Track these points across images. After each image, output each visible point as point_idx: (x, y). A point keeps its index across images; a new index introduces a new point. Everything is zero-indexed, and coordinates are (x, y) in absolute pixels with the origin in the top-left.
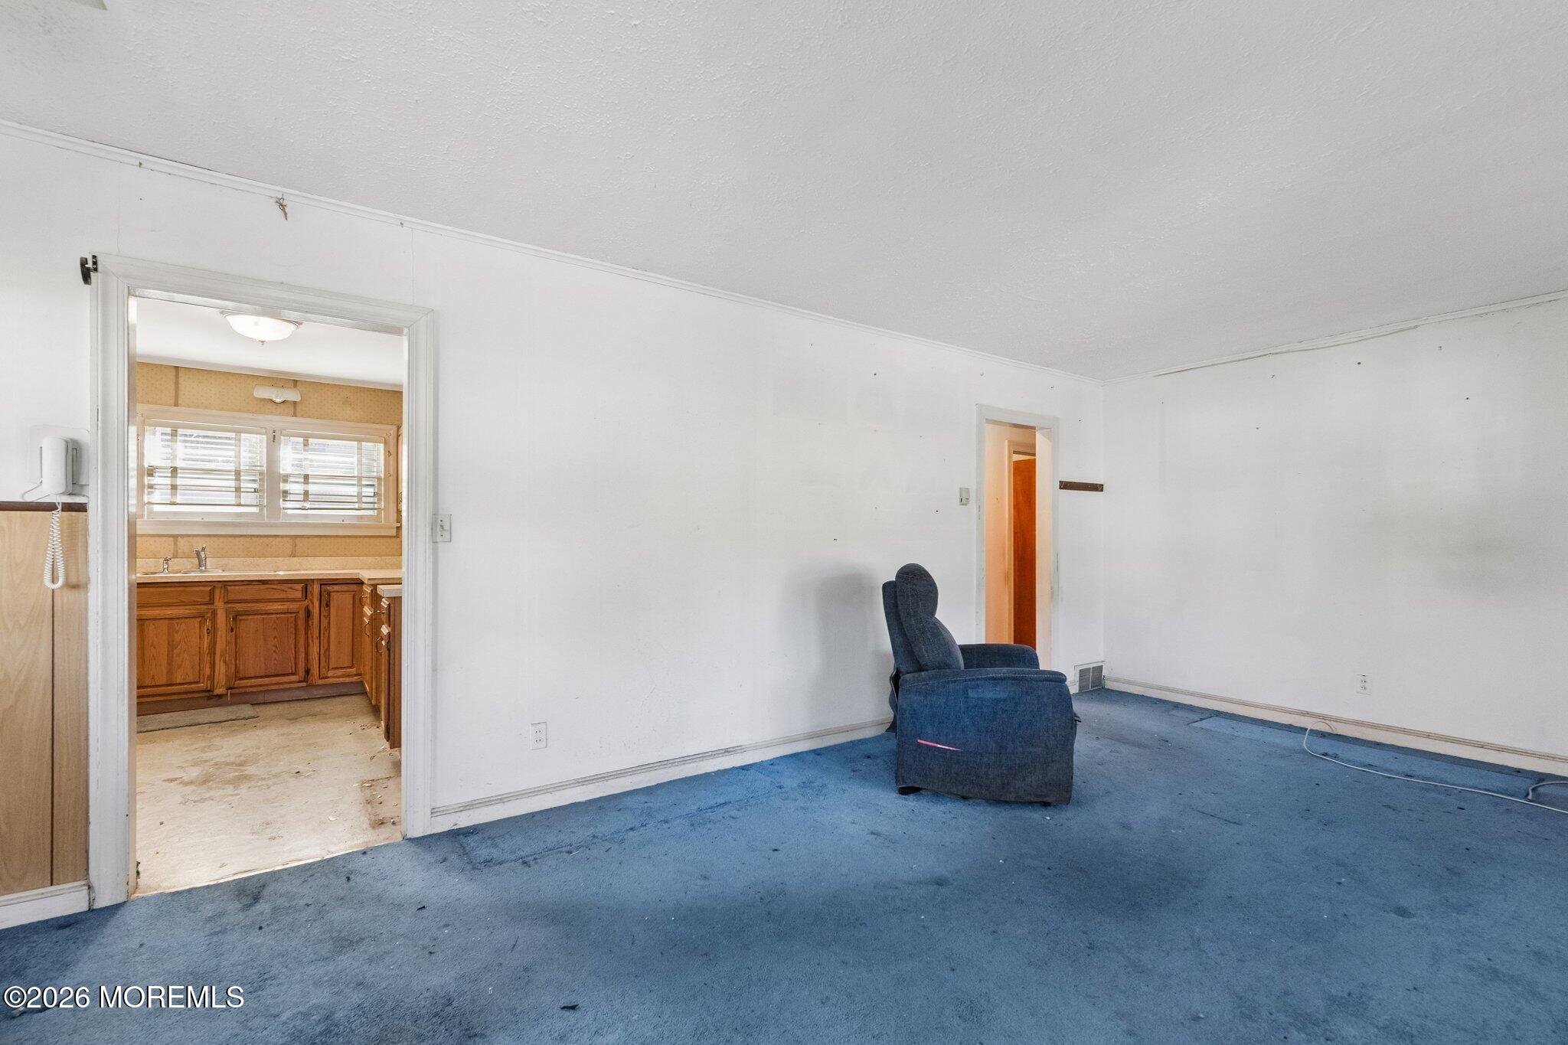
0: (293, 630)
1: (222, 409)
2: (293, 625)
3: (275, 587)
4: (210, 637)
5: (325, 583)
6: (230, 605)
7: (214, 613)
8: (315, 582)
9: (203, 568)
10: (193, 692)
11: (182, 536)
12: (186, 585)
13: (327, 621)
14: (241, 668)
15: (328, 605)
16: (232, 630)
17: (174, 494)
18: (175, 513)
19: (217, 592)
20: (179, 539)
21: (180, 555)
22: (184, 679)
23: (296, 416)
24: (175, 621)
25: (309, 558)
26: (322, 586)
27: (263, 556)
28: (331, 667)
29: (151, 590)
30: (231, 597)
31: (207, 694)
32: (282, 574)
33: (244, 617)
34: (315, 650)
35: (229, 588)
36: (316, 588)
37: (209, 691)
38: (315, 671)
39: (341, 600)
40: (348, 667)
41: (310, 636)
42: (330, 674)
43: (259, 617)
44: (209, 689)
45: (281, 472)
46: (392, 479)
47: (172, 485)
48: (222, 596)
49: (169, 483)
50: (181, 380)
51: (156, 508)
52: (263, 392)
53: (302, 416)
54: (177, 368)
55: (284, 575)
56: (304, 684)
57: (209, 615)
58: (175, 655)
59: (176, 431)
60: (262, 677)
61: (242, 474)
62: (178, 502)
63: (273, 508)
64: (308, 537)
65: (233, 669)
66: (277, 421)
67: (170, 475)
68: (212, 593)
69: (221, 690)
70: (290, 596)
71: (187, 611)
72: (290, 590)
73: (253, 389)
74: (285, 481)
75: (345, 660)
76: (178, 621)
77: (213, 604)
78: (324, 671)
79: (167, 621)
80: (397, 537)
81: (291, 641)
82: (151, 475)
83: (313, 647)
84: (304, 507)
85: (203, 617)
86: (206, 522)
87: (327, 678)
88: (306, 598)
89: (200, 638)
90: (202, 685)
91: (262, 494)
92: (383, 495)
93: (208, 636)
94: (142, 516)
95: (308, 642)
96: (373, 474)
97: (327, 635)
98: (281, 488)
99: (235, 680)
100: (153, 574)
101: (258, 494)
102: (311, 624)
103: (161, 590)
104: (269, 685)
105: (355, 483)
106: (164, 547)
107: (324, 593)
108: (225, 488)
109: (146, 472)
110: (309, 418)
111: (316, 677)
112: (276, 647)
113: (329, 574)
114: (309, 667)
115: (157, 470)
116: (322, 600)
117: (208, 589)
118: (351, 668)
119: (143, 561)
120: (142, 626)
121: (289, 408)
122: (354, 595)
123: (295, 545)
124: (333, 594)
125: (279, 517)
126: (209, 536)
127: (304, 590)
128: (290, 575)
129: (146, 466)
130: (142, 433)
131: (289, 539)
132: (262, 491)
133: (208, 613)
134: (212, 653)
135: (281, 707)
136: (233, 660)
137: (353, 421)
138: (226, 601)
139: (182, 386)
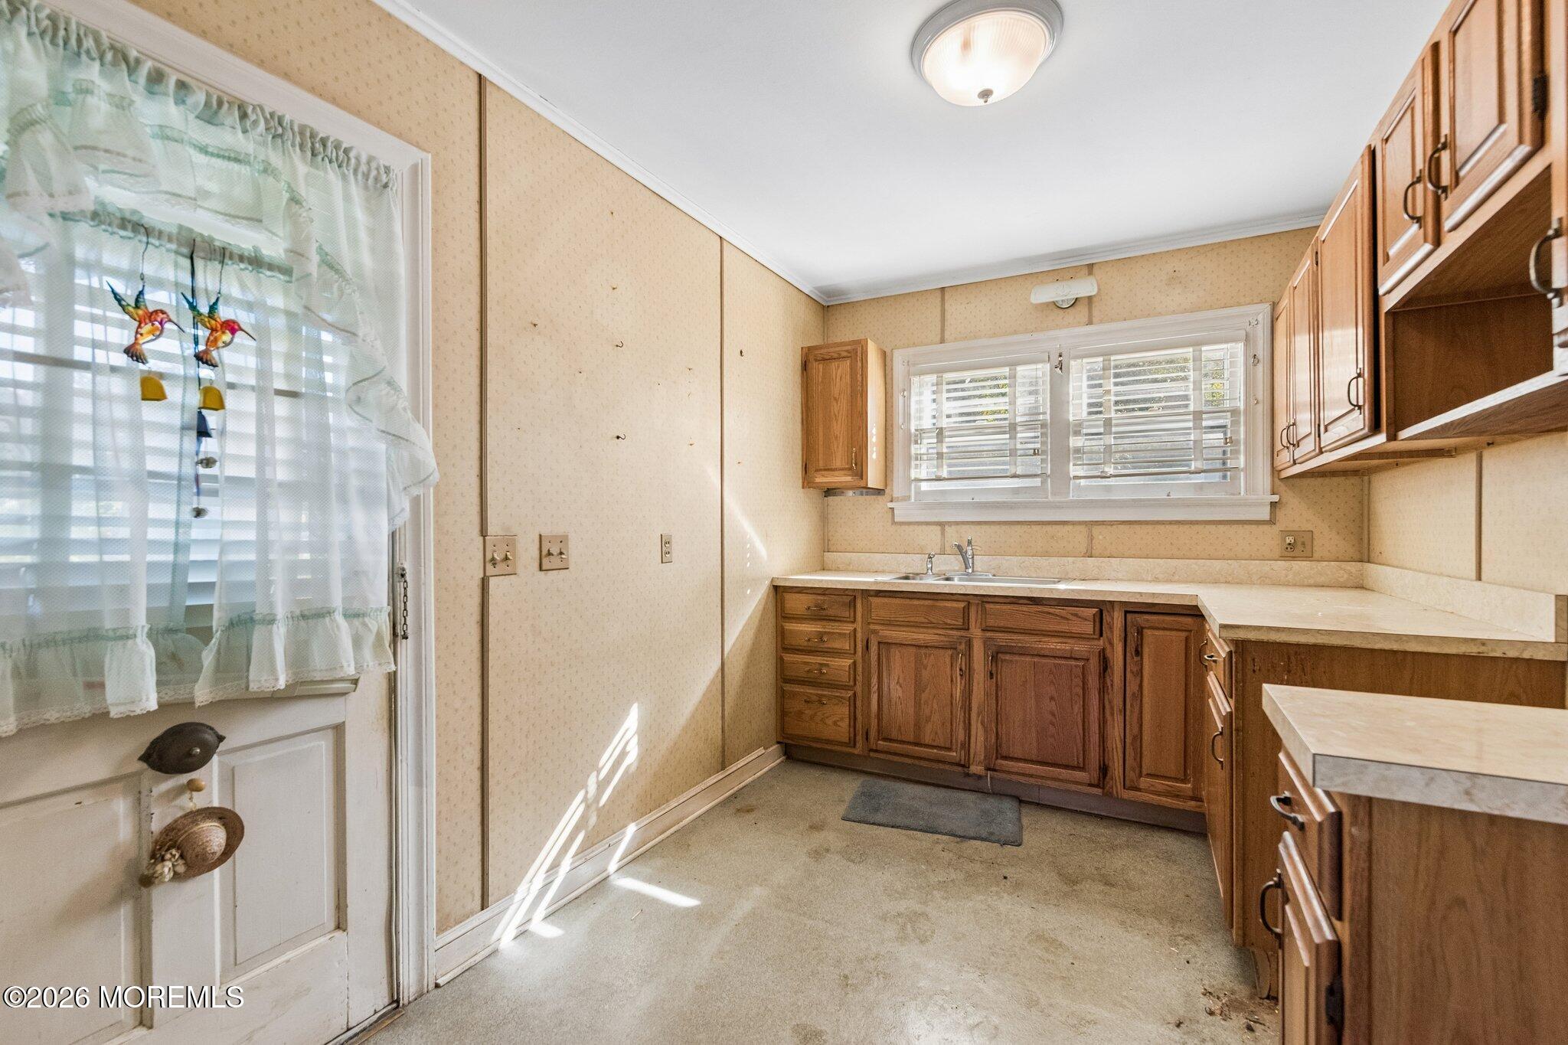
0: (1079, 690)
1: (995, 335)
2: (1078, 681)
3: (1052, 610)
4: (963, 682)
5: (1134, 610)
6: (989, 634)
7: (969, 644)
8: (1117, 608)
9: (970, 570)
10: (939, 761)
11: (950, 523)
12: (936, 597)
13: (1138, 681)
14: (1004, 738)
15: (1138, 652)
16: (991, 674)
17: (939, 466)
18: (940, 493)
19: (973, 610)
20: (947, 528)
21: (947, 550)
22: (934, 740)
23: (1092, 324)
24: (923, 651)
25: (1113, 560)
26: (1128, 615)
27: (1046, 554)
28: (1144, 772)
29: (897, 601)
30: (991, 622)
31: (959, 769)
32: (1064, 588)
33: (1008, 657)
34: (1117, 734)
35: (987, 606)
36: (1117, 619)
37: (963, 766)
38: (1116, 771)
39: (1163, 644)
40: (1176, 780)
41: (1107, 706)
42: (1144, 782)
43: (1028, 659)
44: (962, 762)
45: (1071, 419)
47: (938, 453)
48: (979, 620)
49: (935, 451)
50: (948, 305)
51: (924, 486)
52: (1046, 293)
53: (1101, 322)
54: (943, 289)
55: (1065, 591)
56: (1097, 791)
57: (963, 647)
58: (923, 701)
59: (941, 377)
60: (1032, 762)
61: (1019, 429)
62: (945, 475)
63: (1061, 478)
64: (1111, 523)
65: (993, 740)
66: (1067, 334)
67: (935, 440)
68: (966, 612)
69: (979, 768)
70: (1075, 629)
71: (937, 638)
72: (1074, 618)
73: (1029, 294)
74: (1077, 433)
75: (1172, 767)
76: (926, 651)
77: (968, 629)
78: (1130, 774)
79: (913, 650)
80: (1271, 522)
81: (1077, 708)
82: (916, 443)
83: (1114, 727)
84: (1104, 475)
85: (955, 649)
86: (977, 502)
87: (1139, 790)
88: (1101, 635)
89: (952, 681)
90: (955, 754)
91: (1044, 457)
92: (1242, 442)
93: (961, 679)
94: (909, 497)
95: (1104, 717)
96: (1227, 405)
97: (1137, 709)
98: (1071, 445)
99: (997, 758)
100: (914, 579)
101: (1039, 457)
102: (1109, 683)
103: (908, 602)
104: (1042, 777)
105: (1191, 424)
106: (930, 538)
107: (1133, 633)
108: (998, 452)
109: (913, 439)
110: (1112, 320)
111: (1120, 786)
112: (1053, 715)
113: (1141, 594)
114: (1106, 763)
115: (924, 435)
116: (1128, 641)
117: (962, 605)
118: (1184, 781)
119: (909, 557)
120: (888, 651)
121: (1082, 311)
122: (1187, 639)
123: (1091, 538)
124: (1147, 633)
125: (1069, 493)
126: (979, 523)
127: (1097, 620)
128: (1073, 590)
129: (913, 431)
130: (908, 388)
131: (1082, 528)
132: (1044, 452)
133: (960, 643)
134: (967, 708)
135: (1059, 828)
136: (993, 725)
137: (1185, 311)
138: (983, 627)
139: (948, 316)
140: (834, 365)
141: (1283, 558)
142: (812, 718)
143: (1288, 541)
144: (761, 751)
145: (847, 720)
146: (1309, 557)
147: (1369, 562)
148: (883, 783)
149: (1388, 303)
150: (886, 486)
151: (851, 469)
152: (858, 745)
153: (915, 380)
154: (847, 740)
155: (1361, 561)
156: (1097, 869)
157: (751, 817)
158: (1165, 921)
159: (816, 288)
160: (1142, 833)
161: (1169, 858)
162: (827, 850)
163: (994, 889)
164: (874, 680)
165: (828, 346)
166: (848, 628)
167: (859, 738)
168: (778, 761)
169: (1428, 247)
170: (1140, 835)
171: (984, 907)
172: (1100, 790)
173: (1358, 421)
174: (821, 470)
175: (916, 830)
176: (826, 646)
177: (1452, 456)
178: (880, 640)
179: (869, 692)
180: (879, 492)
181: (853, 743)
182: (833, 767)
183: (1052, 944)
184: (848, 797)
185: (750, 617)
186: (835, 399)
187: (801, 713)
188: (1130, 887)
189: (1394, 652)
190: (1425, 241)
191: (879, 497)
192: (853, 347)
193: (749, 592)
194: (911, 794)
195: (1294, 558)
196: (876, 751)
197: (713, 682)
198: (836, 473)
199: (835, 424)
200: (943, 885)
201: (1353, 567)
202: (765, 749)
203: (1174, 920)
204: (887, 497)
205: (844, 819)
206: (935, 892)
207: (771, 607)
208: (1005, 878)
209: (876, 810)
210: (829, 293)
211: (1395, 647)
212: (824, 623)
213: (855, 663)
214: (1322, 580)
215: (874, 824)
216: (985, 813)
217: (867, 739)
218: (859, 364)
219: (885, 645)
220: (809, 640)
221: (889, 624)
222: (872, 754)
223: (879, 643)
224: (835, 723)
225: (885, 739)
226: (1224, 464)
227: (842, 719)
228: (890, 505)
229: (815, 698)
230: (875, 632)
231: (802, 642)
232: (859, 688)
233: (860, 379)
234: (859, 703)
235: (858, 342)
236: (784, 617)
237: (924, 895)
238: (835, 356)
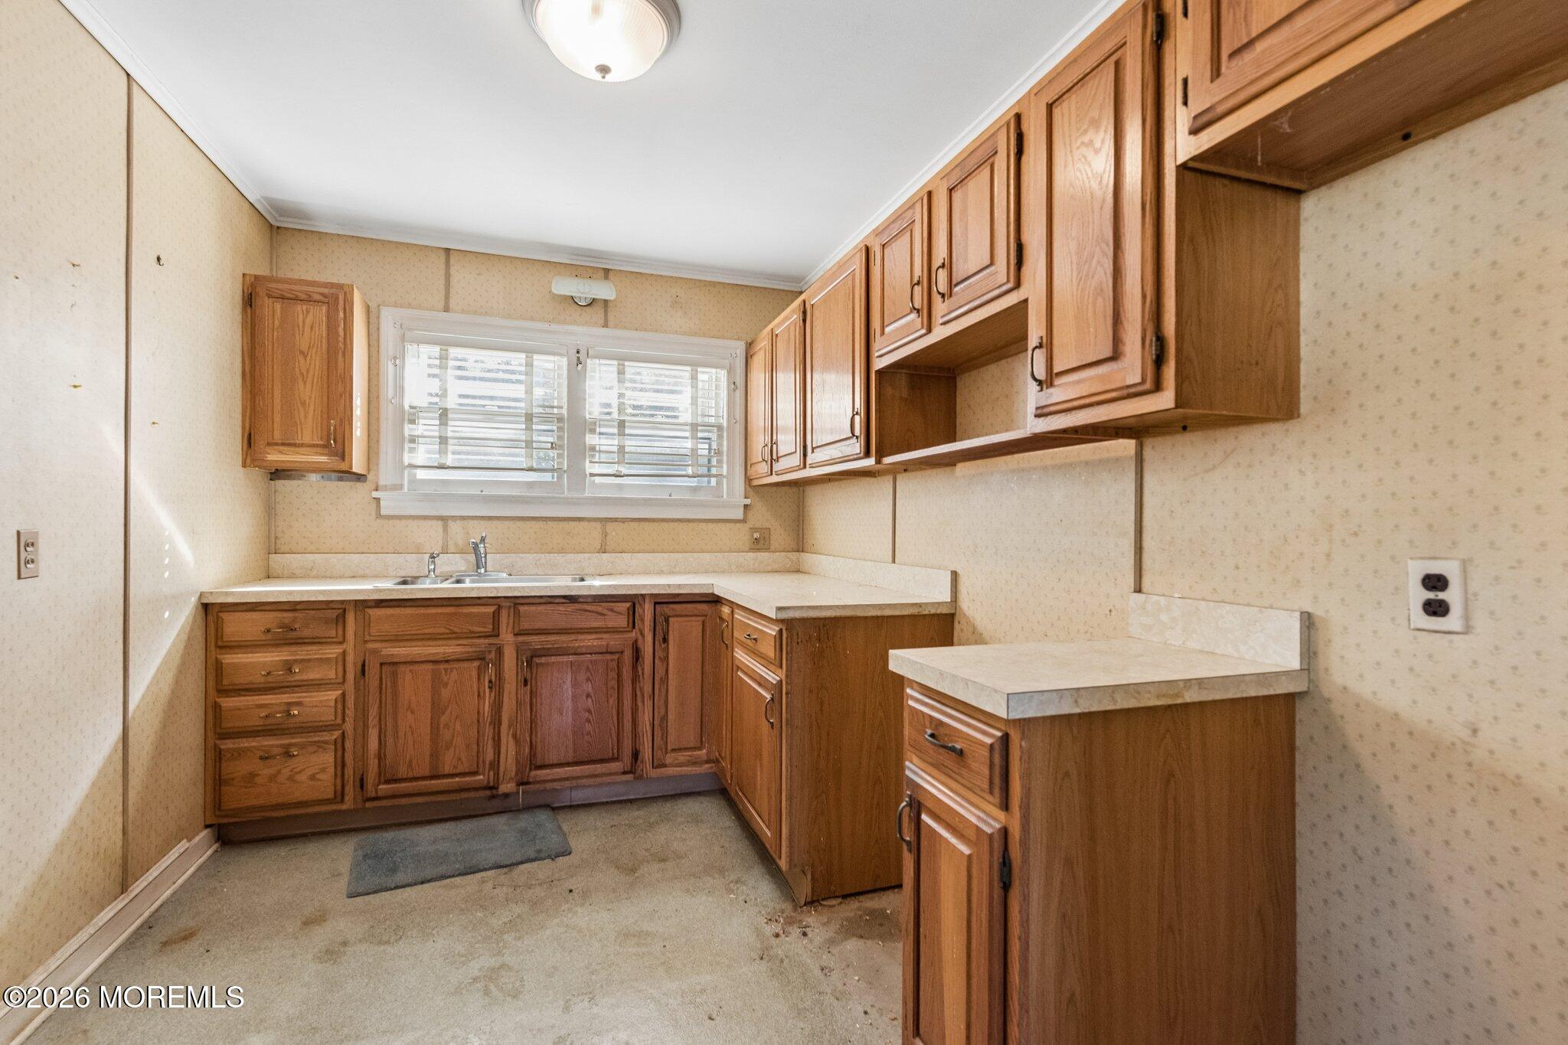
0: (614, 683)
1: (509, 316)
2: (613, 675)
3: (588, 607)
4: (493, 694)
5: (665, 602)
6: (521, 639)
7: (500, 651)
8: (647, 601)
9: (483, 570)
10: (468, 790)
11: (454, 518)
12: (458, 603)
13: (665, 666)
14: (539, 746)
15: (665, 640)
16: (526, 681)
17: (443, 452)
18: (445, 483)
19: (504, 614)
20: (451, 523)
21: (452, 548)
22: (455, 767)
23: (607, 327)
24: (442, 667)
25: (626, 555)
26: (657, 606)
27: (562, 551)
28: (669, 748)
29: (409, 611)
30: (525, 625)
31: (488, 793)
32: (597, 584)
33: (543, 660)
34: (647, 719)
35: (522, 608)
36: (648, 609)
37: (492, 788)
38: (646, 753)
39: (684, 629)
40: (694, 748)
41: (638, 693)
42: (669, 758)
43: (566, 659)
44: (491, 784)
45: (588, 416)
46: (739, 428)
47: (440, 437)
48: (511, 624)
49: (437, 434)
50: (453, 271)
51: (421, 474)
52: (566, 286)
53: (616, 327)
54: (448, 251)
55: (602, 587)
56: (630, 777)
57: (493, 655)
58: (442, 726)
59: (447, 350)
60: (568, 764)
61: (535, 419)
62: (449, 463)
63: (578, 476)
64: (624, 520)
65: (527, 750)
66: (584, 332)
67: (437, 422)
68: (496, 616)
69: (509, 785)
70: (611, 624)
71: (459, 649)
72: (610, 613)
73: (550, 283)
74: (593, 431)
75: (691, 737)
76: (446, 666)
77: (498, 636)
78: (659, 754)
79: (430, 666)
80: (744, 521)
81: (613, 701)
82: (412, 422)
83: (644, 713)
84: (618, 473)
85: (483, 659)
86: (486, 496)
87: (665, 766)
88: (634, 627)
89: (479, 696)
90: (481, 777)
91: (561, 452)
92: (725, 454)
93: (491, 691)
94: (401, 487)
95: (636, 705)
96: (712, 420)
97: (664, 692)
98: (587, 443)
99: (530, 770)
100: (413, 583)
101: (556, 452)
102: (640, 673)
103: (422, 611)
104: (579, 778)
105: (687, 434)
106: (430, 536)
107: (660, 620)
108: (512, 443)
109: (406, 417)
110: (626, 328)
111: (649, 766)
112: (589, 711)
113: (669, 586)
114: (637, 747)
115: (421, 414)
116: (657, 630)
117: (491, 609)
118: (700, 748)
119: (400, 559)
120: (394, 674)
121: (597, 313)
122: (703, 622)
123: (605, 535)
124: (671, 620)
125: (585, 490)
126: (490, 518)
127: (631, 613)
128: (610, 586)
129: (407, 407)
130: (399, 357)
131: (598, 525)
132: (561, 447)
133: (490, 652)
134: (496, 722)
135: (599, 824)
136: (527, 735)
137: (685, 334)
138: (516, 631)
139: (454, 281)
140: (300, 308)
141: (752, 550)
142: (273, 778)
143: (755, 536)
144: (184, 845)
145: (332, 770)
146: (767, 549)
147: (803, 551)
148: (389, 835)
149: (879, 364)
150: (369, 470)
151: (327, 446)
152: (347, 798)
153: (411, 348)
154: (331, 796)
155: (798, 551)
156: (647, 850)
157: (193, 946)
158: (717, 876)
159: (266, 198)
160: (668, 805)
161: (696, 820)
162: (345, 944)
163: (565, 907)
164: (373, 712)
165: (279, 281)
166: (333, 651)
167: (350, 790)
168: (210, 852)
169: (923, 331)
170: (668, 806)
171: (562, 930)
172: (632, 775)
173: (856, 447)
174: (277, 444)
175: (453, 876)
176: (297, 677)
177: (875, 477)
178: (381, 661)
179: (366, 726)
180: (360, 478)
181: (339, 796)
182: (304, 836)
183: (641, 936)
184: (345, 865)
185: (169, 653)
186: (302, 353)
187: (252, 776)
188: (679, 857)
189: (877, 617)
190: (922, 327)
191: (359, 485)
192: (333, 291)
193: (167, 614)
194: (427, 838)
195: (759, 550)
196: (377, 798)
197: (109, 760)
198: (301, 450)
199: (301, 386)
200: (511, 925)
201: (794, 556)
202: (189, 840)
203: (722, 871)
204: (367, 486)
205: (351, 896)
206: (505, 936)
207: (199, 634)
208: (571, 891)
209: (394, 870)
210: (282, 209)
211: (879, 613)
212: (294, 648)
213: (344, 695)
214: (776, 566)
215: (397, 887)
216: (523, 832)
217: (362, 786)
218: (341, 315)
219: (392, 665)
220: (269, 674)
221: (397, 639)
222: (369, 805)
223: (381, 664)
224: (313, 777)
225: (387, 782)
226: (709, 470)
227: (323, 770)
228: (375, 494)
229: (276, 751)
230: (375, 652)
231: (258, 678)
232: (349, 726)
233: (341, 333)
234: (349, 744)
235: (340, 286)
236: (221, 647)
237: (495, 945)
238: (303, 296)
